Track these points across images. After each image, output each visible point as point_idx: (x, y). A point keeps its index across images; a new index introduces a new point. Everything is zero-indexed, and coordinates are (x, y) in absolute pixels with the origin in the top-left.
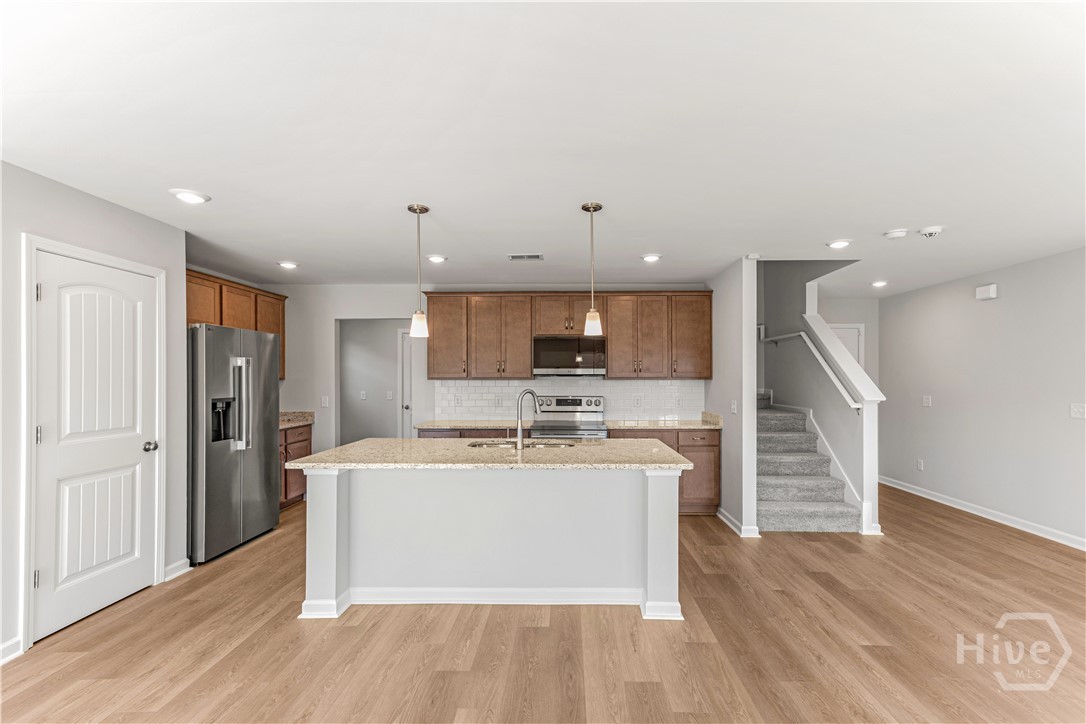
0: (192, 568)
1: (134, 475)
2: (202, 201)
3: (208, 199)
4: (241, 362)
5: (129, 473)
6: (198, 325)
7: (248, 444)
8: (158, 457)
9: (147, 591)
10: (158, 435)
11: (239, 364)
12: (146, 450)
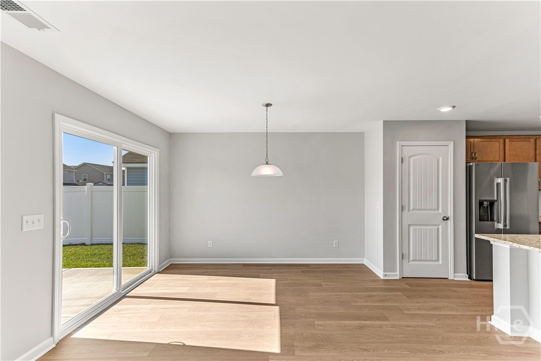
0: (469, 280)
1: (438, 229)
2: (451, 109)
3: (454, 107)
4: (500, 180)
5: (436, 227)
6: (471, 164)
7: (505, 226)
8: (450, 223)
9: (446, 280)
10: (450, 214)
11: (499, 181)
12: (444, 220)
